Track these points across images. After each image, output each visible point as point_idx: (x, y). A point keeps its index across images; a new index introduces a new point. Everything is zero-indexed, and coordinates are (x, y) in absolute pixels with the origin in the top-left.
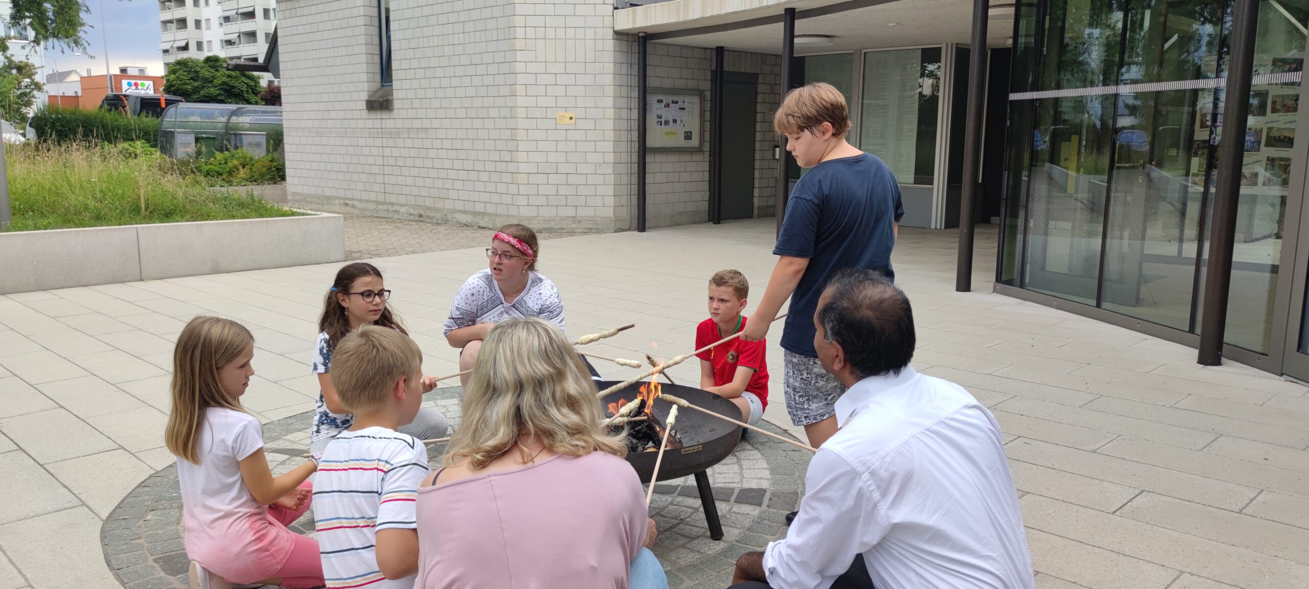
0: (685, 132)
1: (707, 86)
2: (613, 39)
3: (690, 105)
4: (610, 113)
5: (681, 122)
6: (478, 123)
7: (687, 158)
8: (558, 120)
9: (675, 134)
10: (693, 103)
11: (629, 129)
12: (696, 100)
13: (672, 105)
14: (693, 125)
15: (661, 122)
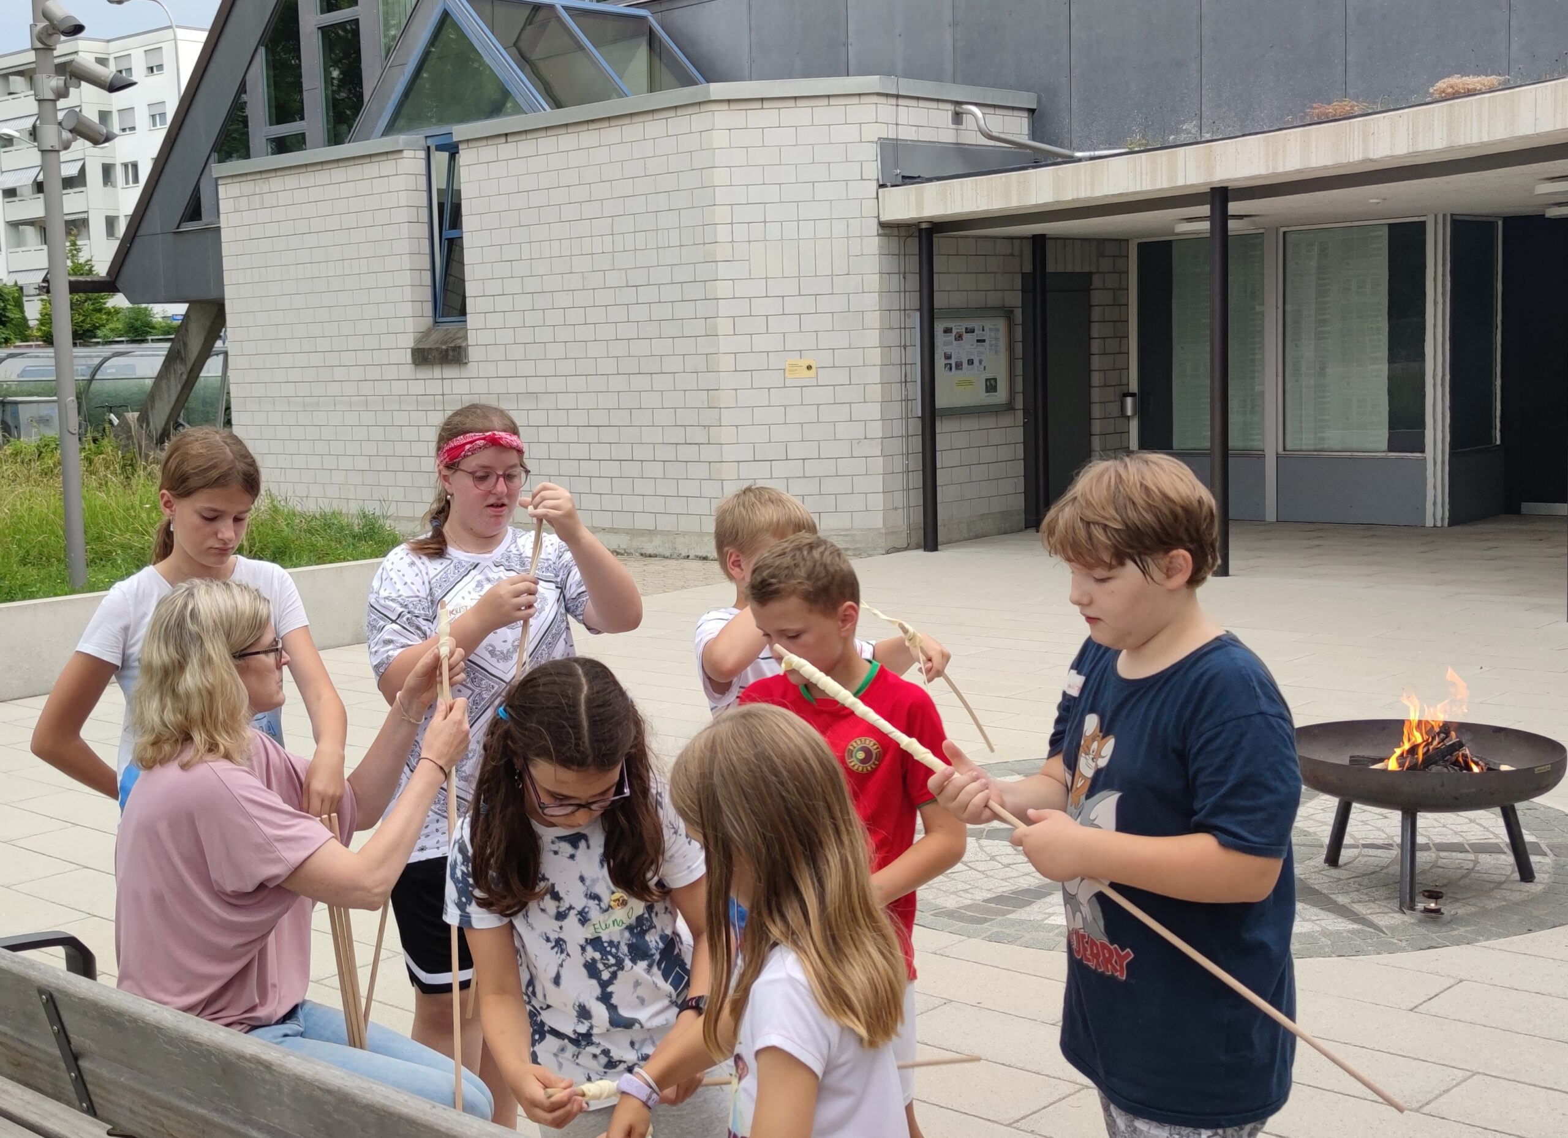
0: (986, 380)
1: (1015, 299)
2: (878, 235)
3: (993, 334)
4: (875, 356)
5: (980, 362)
6: (641, 382)
7: (989, 422)
8: (787, 371)
9: (971, 383)
10: (997, 330)
11: (903, 380)
12: (1001, 324)
13: (966, 336)
14: (998, 367)
15: (950, 364)
